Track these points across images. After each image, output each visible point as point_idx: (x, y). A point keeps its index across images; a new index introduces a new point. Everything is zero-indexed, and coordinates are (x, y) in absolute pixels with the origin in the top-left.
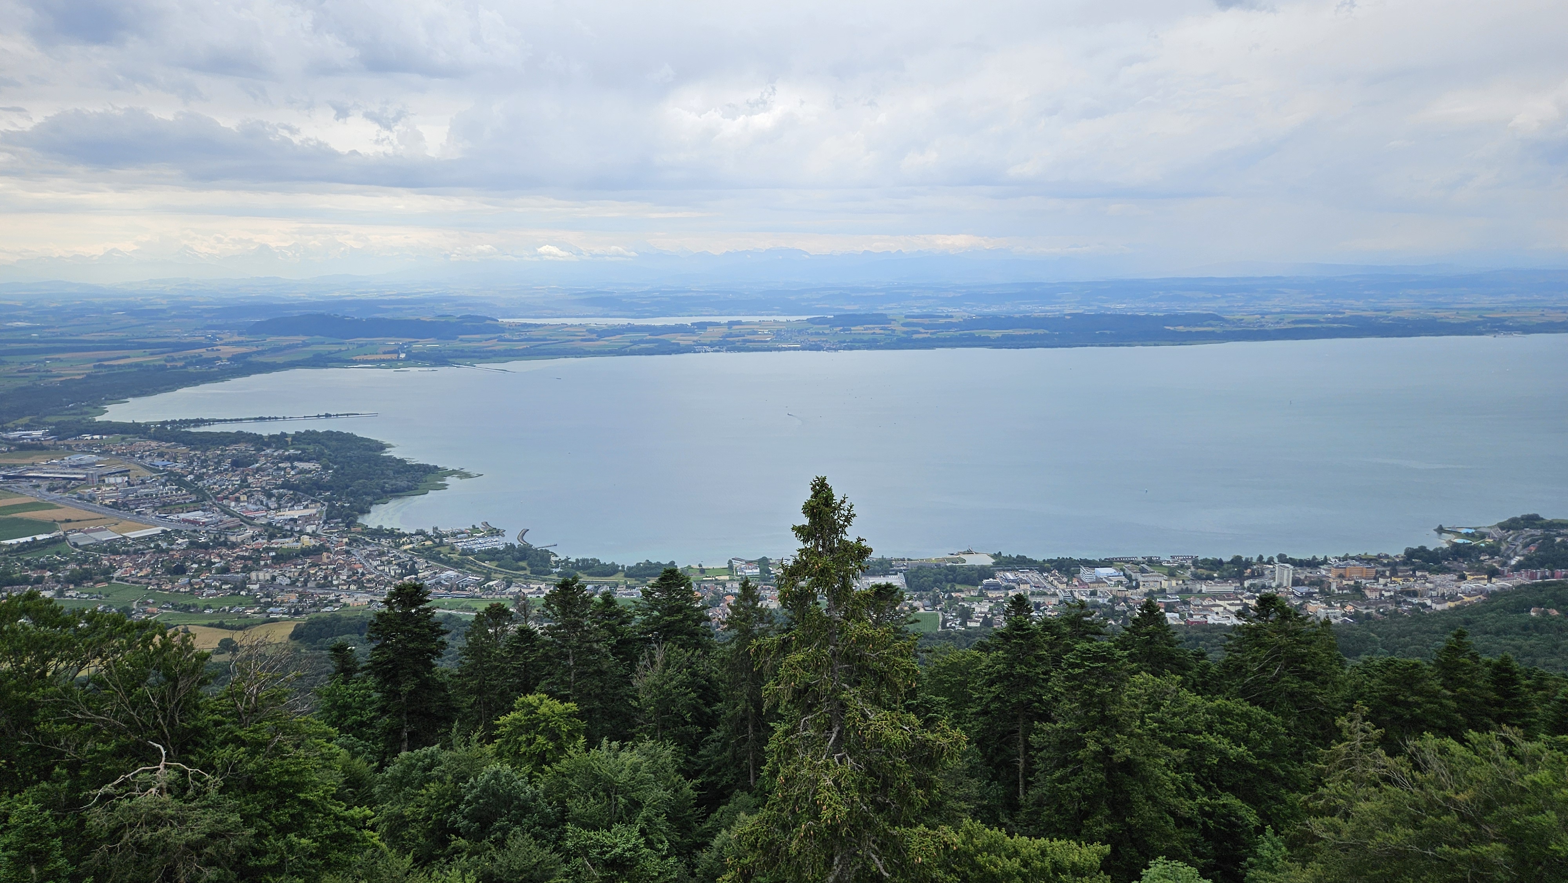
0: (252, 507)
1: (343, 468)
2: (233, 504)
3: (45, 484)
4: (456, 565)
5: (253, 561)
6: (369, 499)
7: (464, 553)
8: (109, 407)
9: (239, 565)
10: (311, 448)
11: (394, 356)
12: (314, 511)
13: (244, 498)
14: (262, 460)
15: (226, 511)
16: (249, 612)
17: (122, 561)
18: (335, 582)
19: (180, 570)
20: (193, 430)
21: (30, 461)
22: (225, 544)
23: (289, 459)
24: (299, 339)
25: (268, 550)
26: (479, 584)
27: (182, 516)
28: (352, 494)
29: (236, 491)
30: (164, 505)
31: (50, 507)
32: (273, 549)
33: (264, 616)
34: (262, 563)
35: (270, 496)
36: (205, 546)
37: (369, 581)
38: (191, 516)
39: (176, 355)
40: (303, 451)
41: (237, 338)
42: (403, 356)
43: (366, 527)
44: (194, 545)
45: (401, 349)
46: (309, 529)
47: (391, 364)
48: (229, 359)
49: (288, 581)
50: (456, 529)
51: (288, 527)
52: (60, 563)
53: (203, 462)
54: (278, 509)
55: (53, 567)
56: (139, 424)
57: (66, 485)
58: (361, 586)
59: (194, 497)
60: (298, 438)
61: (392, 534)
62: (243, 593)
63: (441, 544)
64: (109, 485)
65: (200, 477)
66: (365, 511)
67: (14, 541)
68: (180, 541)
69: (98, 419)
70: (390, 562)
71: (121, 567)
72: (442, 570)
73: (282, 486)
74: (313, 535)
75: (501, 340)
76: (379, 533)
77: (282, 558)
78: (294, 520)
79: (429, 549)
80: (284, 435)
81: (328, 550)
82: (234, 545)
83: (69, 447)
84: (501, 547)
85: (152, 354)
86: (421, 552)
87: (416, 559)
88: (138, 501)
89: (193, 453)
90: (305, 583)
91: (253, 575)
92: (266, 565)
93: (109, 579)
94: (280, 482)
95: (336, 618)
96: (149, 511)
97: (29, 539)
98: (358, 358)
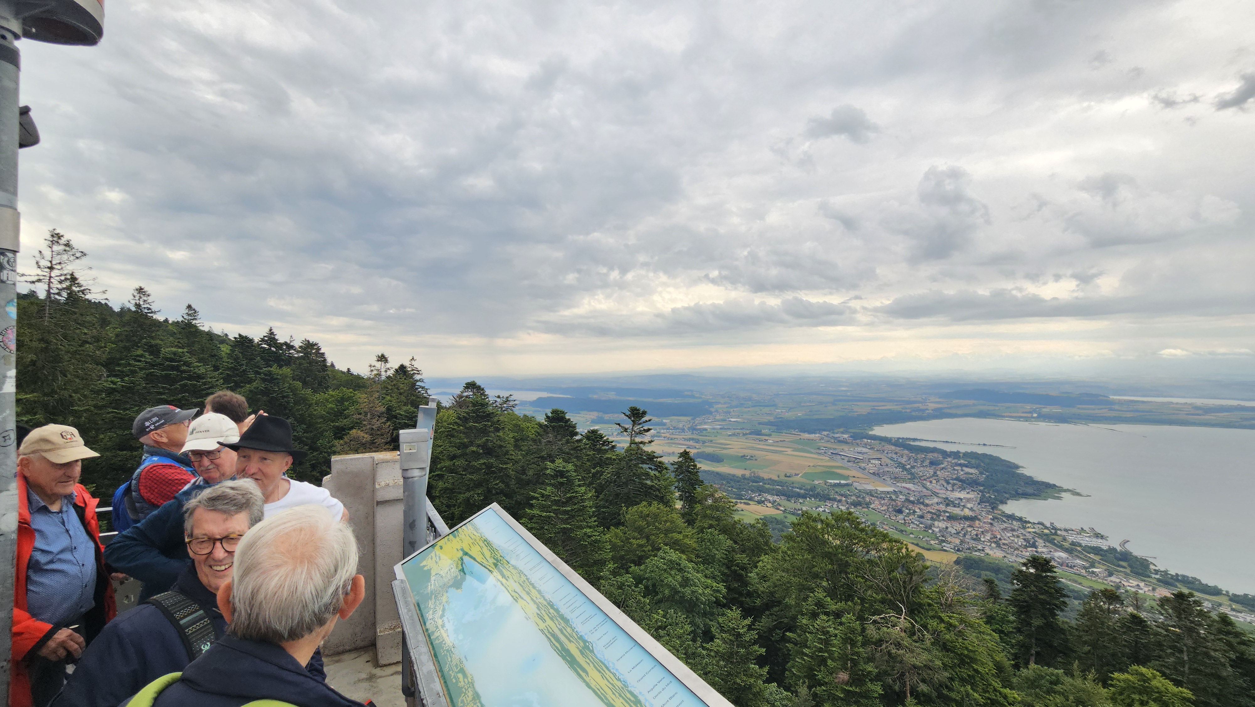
0: (938, 487)
1: (992, 475)
2: (928, 484)
3: (847, 459)
4: (1066, 550)
5: (936, 516)
6: (1007, 496)
7: (1073, 544)
8: (875, 428)
9: (929, 516)
10: (973, 461)
11: (1029, 415)
12: (972, 496)
13: (934, 481)
14: (946, 464)
15: (924, 486)
16: (932, 542)
17: (874, 501)
18: (982, 539)
19: (900, 511)
20: (912, 443)
21: (841, 448)
22: (923, 503)
23: (960, 465)
24: (971, 402)
25: (945, 512)
26: (1085, 568)
27: (904, 485)
28: (997, 491)
29: (931, 477)
30: (895, 478)
31: (847, 469)
32: (948, 512)
33: (940, 547)
34: (941, 518)
35: (948, 483)
36: (913, 502)
37: (1004, 544)
38: (908, 486)
39: (907, 406)
40: (969, 462)
41: (938, 400)
42: (1035, 415)
43: (1004, 512)
44: (907, 500)
45: (1034, 411)
46: (969, 506)
47: (1027, 419)
48: (932, 410)
49: (955, 532)
50: (1068, 527)
51: (957, 502)
52: (849, 495)
53: (915, 460)
54: (953, 490)
55: (846, 496)
56: (887, 438)
57: (856, 461)
58: (998, 546)
59: (909, 477)
60: (966, 455)
61: (1020, 519)
62: (930, 531)
63: (1056, 534)
64: (872, 464)
65: (913, 467)
66: (1003, 502)
67: (832, 481)
68: (901, 497)
69: (870, 433)
70: (1018, 537)
71: (874, 503)
72: (1056, 551)
73: (956, 479)
74: (971, 509)
75: (1111, 410)
76: (1012, 517)
77: (952, 518)
78: (961, 499)
79: (1046, 535)
80: (958, 452)
81: (979, 520)
82: (927, 505)
83: (858, 444)
84: (1105, 548)
85: (897, 405)
86: (1041, 535)
87: (1036, 539)
88: (884, 473)
89: (911, 454)
90: (965, 535)
91: (936, 523)
92: (943, 520)
93: (868, 508)
94: (954, 477)
95: (981, 560)
96: (889, 479)
97: (838, 482)
98: (1005, 414)
